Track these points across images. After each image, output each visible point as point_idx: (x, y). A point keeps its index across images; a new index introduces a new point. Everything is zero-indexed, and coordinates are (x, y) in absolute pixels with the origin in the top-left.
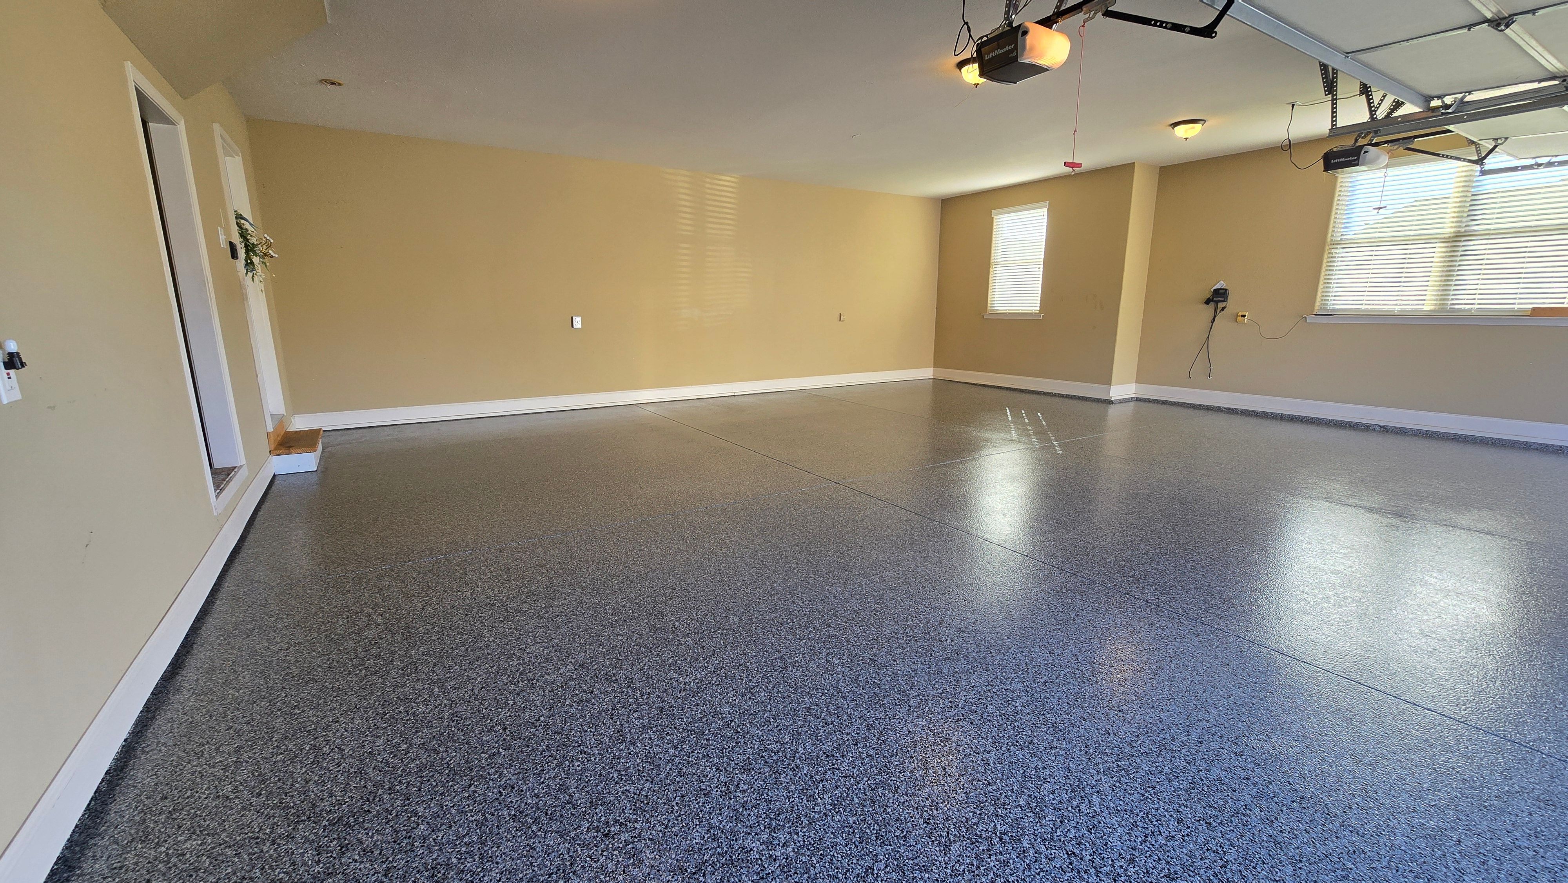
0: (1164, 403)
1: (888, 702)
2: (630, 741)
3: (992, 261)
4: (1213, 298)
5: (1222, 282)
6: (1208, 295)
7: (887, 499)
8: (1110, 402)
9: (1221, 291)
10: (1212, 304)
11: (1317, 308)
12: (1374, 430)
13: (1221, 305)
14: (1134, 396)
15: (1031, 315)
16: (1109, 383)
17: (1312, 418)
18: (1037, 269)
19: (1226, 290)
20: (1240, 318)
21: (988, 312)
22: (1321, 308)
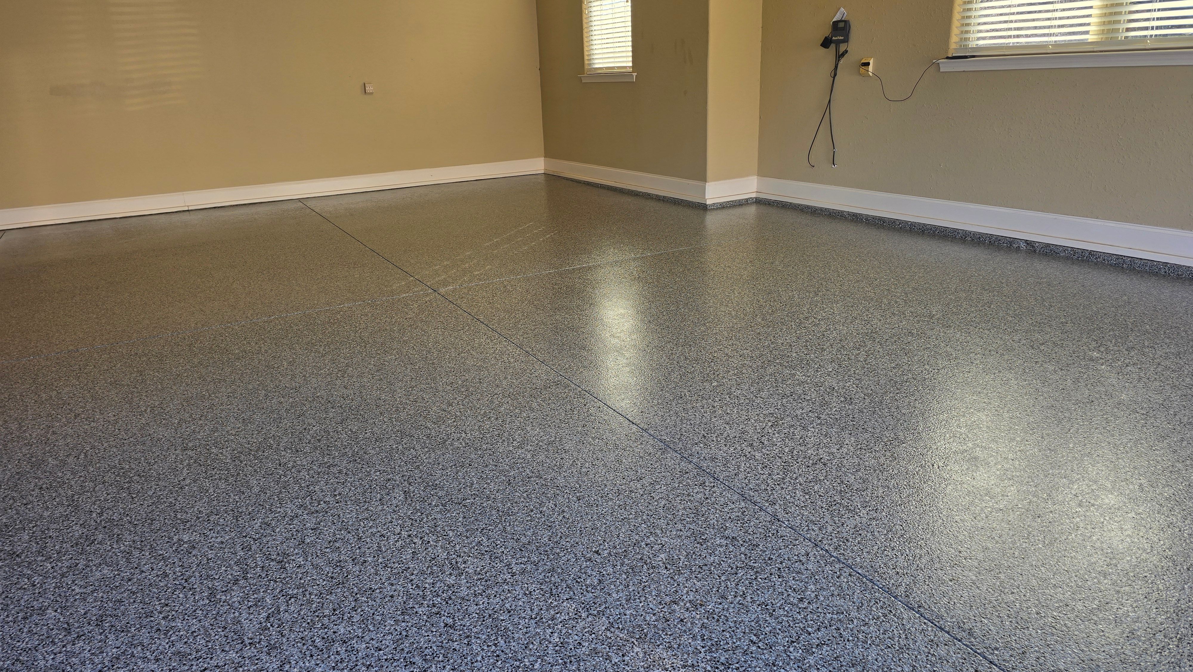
4: (832, 37)
5: (842, 9)
6: (827, 31)
9: (841, 25)
10: (832, 47)
11: (953, 47)
13: (843, 48)
14: (754, 195)
15: (624, 75)
16: (704, 179)
19: (846, 22)
20: (862, 70)
21: (585, 73)
22: (961, 46)
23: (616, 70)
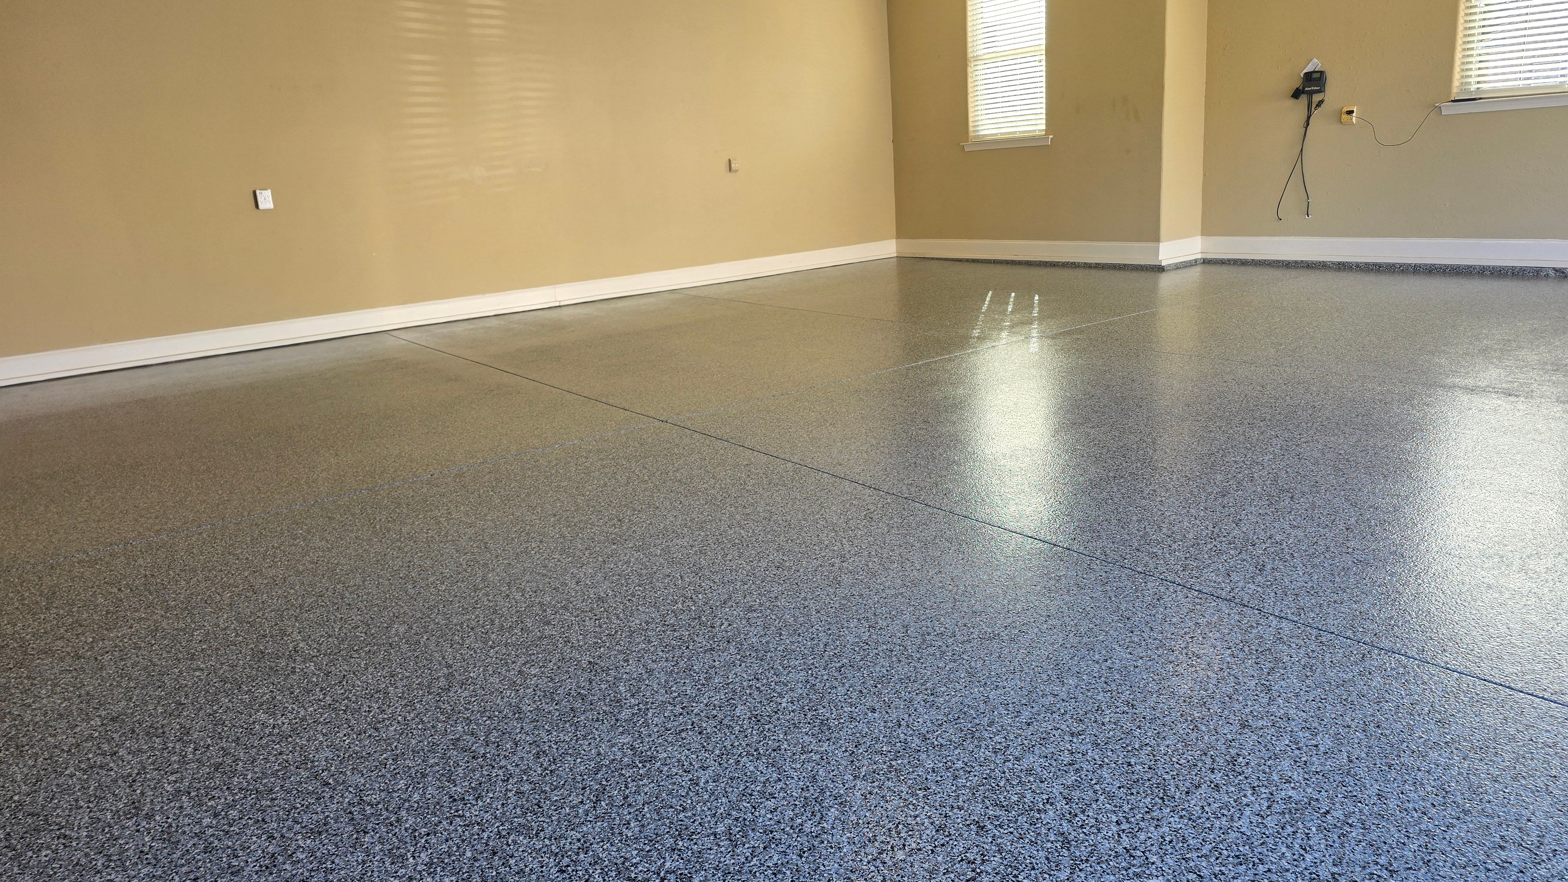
0: (1244, 263)
1: (587, 719)
2: (147, 814)
3: (970, 55)
4: (1304, 88)
5: (1315, 60)
6: (1297, 83)
7: (732, 438)
8: (1160, 269)
9: (1315, 76)
10: (1304, 99)
11: (1456, 90)
12: (1547, 276)
13: (1316, 98)
14: (1199, 256)
15: (1033, 138)
16: (1157, 239)
17: (1459, 266)
18: (1037, 64)
19: (1322, 73)
20: (1345, 117)
21: (970, 140)
22: (1461, 90)
23: (999, 137)
